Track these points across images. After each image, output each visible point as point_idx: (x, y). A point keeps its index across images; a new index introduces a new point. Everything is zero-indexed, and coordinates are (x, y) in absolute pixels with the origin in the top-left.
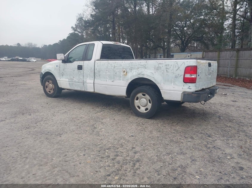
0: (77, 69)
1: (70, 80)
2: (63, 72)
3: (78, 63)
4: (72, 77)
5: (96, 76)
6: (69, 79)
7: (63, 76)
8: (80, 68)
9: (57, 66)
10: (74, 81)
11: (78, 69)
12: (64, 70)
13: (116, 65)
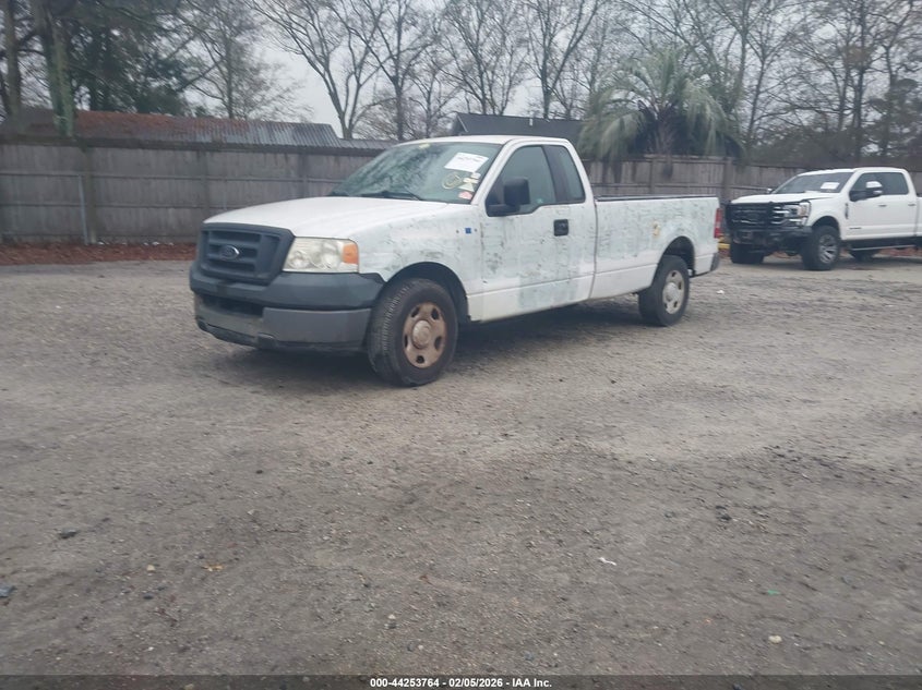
0: (552, 235)
1: (527, 280)
2: (496, 255)
3: (554, 212)
4: (533, 267)
5: (600, 248)
6: (522, 277)
7: (494, 268)
8: (561, 228)
9: (468, 231)
10: (541, 278)
11: (556, 235)
12: (502, 244)
13: (642, 213)
